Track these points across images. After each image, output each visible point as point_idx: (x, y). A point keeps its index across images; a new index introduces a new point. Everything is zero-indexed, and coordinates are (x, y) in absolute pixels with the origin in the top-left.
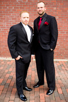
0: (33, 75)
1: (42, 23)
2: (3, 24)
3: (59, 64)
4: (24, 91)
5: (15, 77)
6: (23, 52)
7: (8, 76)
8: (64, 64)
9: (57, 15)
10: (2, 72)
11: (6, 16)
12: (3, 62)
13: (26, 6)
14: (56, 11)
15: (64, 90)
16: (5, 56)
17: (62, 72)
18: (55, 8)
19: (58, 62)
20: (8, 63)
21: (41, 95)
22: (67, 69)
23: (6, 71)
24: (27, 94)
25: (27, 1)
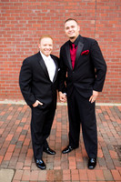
3: (100, 111)
8: (109, 112)
9: (97, 33)
11: (15, 35)
14: (95, 26)
17: (105, 124)
18: (93, 22)
19: (100, 107)
23: (17, 122)
25: (49, 11)
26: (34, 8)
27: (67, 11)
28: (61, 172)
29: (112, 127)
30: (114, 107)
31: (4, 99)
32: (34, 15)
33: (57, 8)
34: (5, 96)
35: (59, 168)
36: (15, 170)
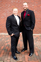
0: (21, 44)
1: (26, 15)
2: (4, 14)
3: (36, 37)
4: (16, 54)
5: (10, 45)
6: (15, 31)
7: (6, 44)
10: (3, 42)
11: (5, 10)
12: (4, 36)
13: (16, 4)
14: (34, 7)
15: (39, 53)
16: (5, 32)
17: (38, 42)
18: (33, 5)
20: (7, 36)
21: (25, 56)
23: (6, 41)
24: (17, 56)
25: (17, 1)
31: (1, 33)
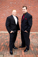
0: (19, 41)
2: (4, 15)
7: (6, 41)
9: (31, 10)
10: (3, 39)
12: (3, 34)
13: (15, 5)
15: (34, 48)
16: (5, 31)
18: (30, 6)
19: (32, 34)
22: (36, 37)
23: (5, 39)
25: (15, 3)
26: (11, 2)
27: (21, 3)
28: (19, 56)
29: (36, 40)
30: (37, 34)
31: (1, 31)
32: (11, 4)
33: (18, 2)
34: (2, 30)
35: (19, 54)
36: (3, 55)
